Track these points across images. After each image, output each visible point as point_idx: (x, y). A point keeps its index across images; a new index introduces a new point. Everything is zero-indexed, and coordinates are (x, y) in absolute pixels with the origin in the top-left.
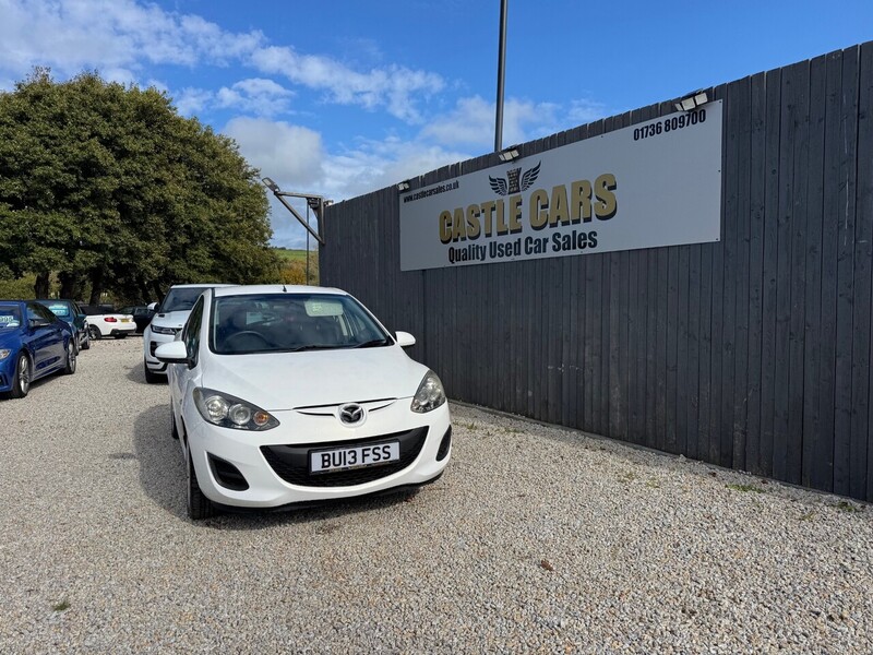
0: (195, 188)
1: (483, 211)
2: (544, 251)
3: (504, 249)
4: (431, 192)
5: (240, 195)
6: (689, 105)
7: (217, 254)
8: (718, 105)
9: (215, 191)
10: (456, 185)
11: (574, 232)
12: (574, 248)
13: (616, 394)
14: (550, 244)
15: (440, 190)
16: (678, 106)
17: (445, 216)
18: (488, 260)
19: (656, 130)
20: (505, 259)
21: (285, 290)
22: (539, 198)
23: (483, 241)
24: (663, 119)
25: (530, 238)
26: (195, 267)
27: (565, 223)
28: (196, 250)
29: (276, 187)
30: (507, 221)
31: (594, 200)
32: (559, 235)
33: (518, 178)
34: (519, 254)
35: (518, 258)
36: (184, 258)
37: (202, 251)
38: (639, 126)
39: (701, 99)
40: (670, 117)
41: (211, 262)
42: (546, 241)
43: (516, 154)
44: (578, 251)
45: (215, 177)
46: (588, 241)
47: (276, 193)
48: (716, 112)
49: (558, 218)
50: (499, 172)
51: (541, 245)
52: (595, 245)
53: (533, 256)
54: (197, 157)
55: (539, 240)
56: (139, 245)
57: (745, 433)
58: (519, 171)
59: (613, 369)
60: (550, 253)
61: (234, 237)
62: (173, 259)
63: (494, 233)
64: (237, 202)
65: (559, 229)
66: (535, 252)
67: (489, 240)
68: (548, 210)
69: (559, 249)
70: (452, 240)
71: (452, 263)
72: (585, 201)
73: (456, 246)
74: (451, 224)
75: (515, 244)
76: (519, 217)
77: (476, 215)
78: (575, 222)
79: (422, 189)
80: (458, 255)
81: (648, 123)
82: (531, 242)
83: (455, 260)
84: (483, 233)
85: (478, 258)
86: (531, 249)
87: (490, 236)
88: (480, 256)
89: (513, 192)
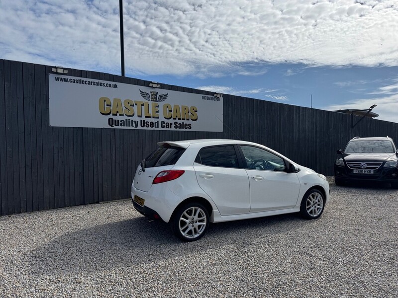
1: (136, 104)
2: (171, 128)
3: (149, 124)
4: (90, 83)
10: (116, 86)
11: (183, 123)
12: (183, 128)
14: (173, 125)
17: (105, 100)
18: (139, 127)
19: (208, 99)
20: (150, 128)
22: (167, 107)
23: (135, 118)
24: (210, 96)
27: (179, 119)
30: (151, 112)
31: (190, 114)
32: (177, 123)
33: (156, 95)
34: (158, 127)
35: (157, 129)
38: (204, 96)
40: (212, 96)
42: (171, 124)
44: (184, 130)
46: (188, 127)
49: (177, 116)
51: (169, 125)
52: (191, 128)
53: (165, 129)
55: (168, 124)
60: (173, 129)
63: (144, 116)
65: (177, 120)
66: (166, 127)
67: (140, 119)
68: (172, 113)
69: (177, 128)
70: (111, 114)
71: (112, 126)
72: (187, 113)
73: (115, 118)
74: (110, 106)
75: (155, 123)
76: (158, 112)
77: (131, 105)
78: (183, 119)
79: (80, 78)
80: (117, 123)
81: (207, 96)
82: (164, 123)
83: (114, 125)
84: (136, 115)
85: (132, 126)
86: (164, 126)
87: (141, 117)
88: (134, 125)
89: (154, 101)
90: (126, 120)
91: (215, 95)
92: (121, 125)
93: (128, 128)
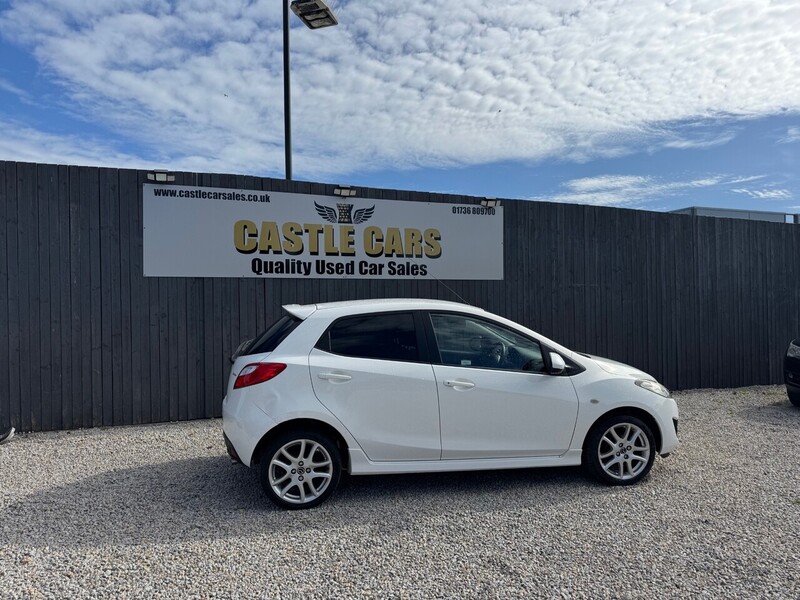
1: (307, 231)
2: (380, 273)
3: (334, 268)
4: (217, 196)
6: (491, 204)
8: (503, 208)
10: (266, 199)
11: (408, 264)
12: (408, 274)
14: (386, 269)
15: (236, 197)
17: (245, 225)
18: (313, 274)
19: (467, 211)
20: (335, 276)
22: (373, 233)
23: (305, 257)
24: (472, 206)
25: (366, 263)
27: (399, 256)
30: (337, 244)
31: (424, 244)
32: (394, 264)
33: (349, 211)
34: (353, 273)
35: (350, 277)
38: (457, 205)
39: (498, 203)
40: (476, 206)
42: (381, 266)
44: (411, 277)
46: (420, 271)
48: (500, 210)
49: (394, 251)
50: (330, 202)
51: (376, 269)
52: (425, 274)
53: (368, 276)
55: (375, 266)
58: (351, 207)
60: (385, 275)
63: (322, 253)
65: (394, 259)
66: (371, 273)
67: (316, 258)
68: (384, 244)
69: (394, 273)
70: (258, 251)
71: (258, 273)
72: (417, 243)
73: (264, 258)
74: (256, 235)
75: (347, 265)
76: (353, 243)
77: (297, 233)
78: (408, 256)
79: (197, 188)
80: (269, 267)
81: (463, 206)
82: (366, 265)
83: (263, 272)
84: (307, 251)
85: (299, 272)
86: (366, 271)
87: (316, 254)
88: (303, 270)
89: (343, 222)
90: (287, 261)
91: (484, 203)
92: (277, 272)
93: (290, 276)
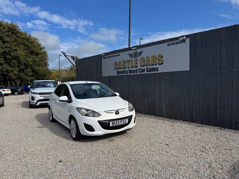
0: (27, 52)
1: (127, 62)
2: (144, 72)
3: (133, 71)
4: (111, 57)
5: (40, 54)
6: (182, 38)
7: (33, 71)
8: (188, 39)
9: (32, 53)
10: (119, 55)
11: (152, 68)
12: (152, 71)
13: (164, 106)
14: (146, 70)
15: (114, 56)
16: (179, 39)
17: (116, 63)
18: (128, 74)
19: (173, 44)
20: (133, 74)
21: (87, 82)
22: (142, 59)
23: (127, 69)
24: (175, 42)
25: (140, 69)
26: (27, 75)
27: (149, 65)
28: (27, 70)
29: (65, 54)
30: (134, 64)
31: (157, 60)
32: (148, 68)
33: (136, 54)
34: (137, 73)
35: (137, 74)
36: (23, 72)
37: (29, 70)
38: (169, 43)
39: (185, 38)
40: (177, 41)
41: (31, 73)
42: (144, 69)
43: (136, 48)
44: (153, 72)
45: (32, 49)
46: (156, 70)
47: (65, 56)
48: (188, 40)
49: (148, 64)
50: (131, 52)
51: (143, 71)
52: (158, 71)
53: (141, 73)
54: (27, 43)
55: (143, 69)
56: (10, 69)
57: (196, 114)
58: (137, 52)
59: (163, 100)
60: (146, 72)
61: (38, 66)
62: (20, 73)
63: (130, 67)
64: (39, 56)
65: (148, 67)
67: (129, 69)
68: (145, 62)
69: (148, 72)
71: (118, 74)
72: (155, 60)
73: (119, 70)
74: (117, 65)
75: (136, 70)
76: (137, 63)
77: (125, 63)
78: (152, 65)
80: (120, 73)
81: (171, 42)
84: (127, 67)
85: (125, 73)
86: (140, 71)
88: (126, 73)
89: (135, 57)
90: (123, 71)
93: (124, 75)
